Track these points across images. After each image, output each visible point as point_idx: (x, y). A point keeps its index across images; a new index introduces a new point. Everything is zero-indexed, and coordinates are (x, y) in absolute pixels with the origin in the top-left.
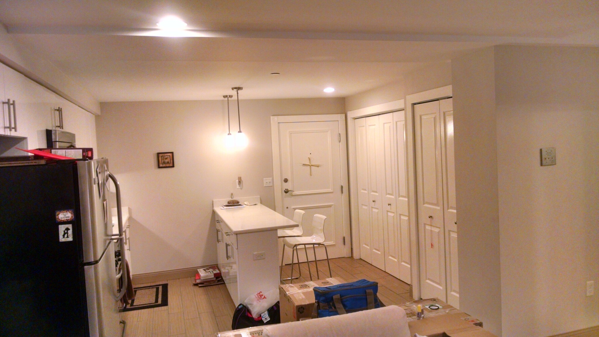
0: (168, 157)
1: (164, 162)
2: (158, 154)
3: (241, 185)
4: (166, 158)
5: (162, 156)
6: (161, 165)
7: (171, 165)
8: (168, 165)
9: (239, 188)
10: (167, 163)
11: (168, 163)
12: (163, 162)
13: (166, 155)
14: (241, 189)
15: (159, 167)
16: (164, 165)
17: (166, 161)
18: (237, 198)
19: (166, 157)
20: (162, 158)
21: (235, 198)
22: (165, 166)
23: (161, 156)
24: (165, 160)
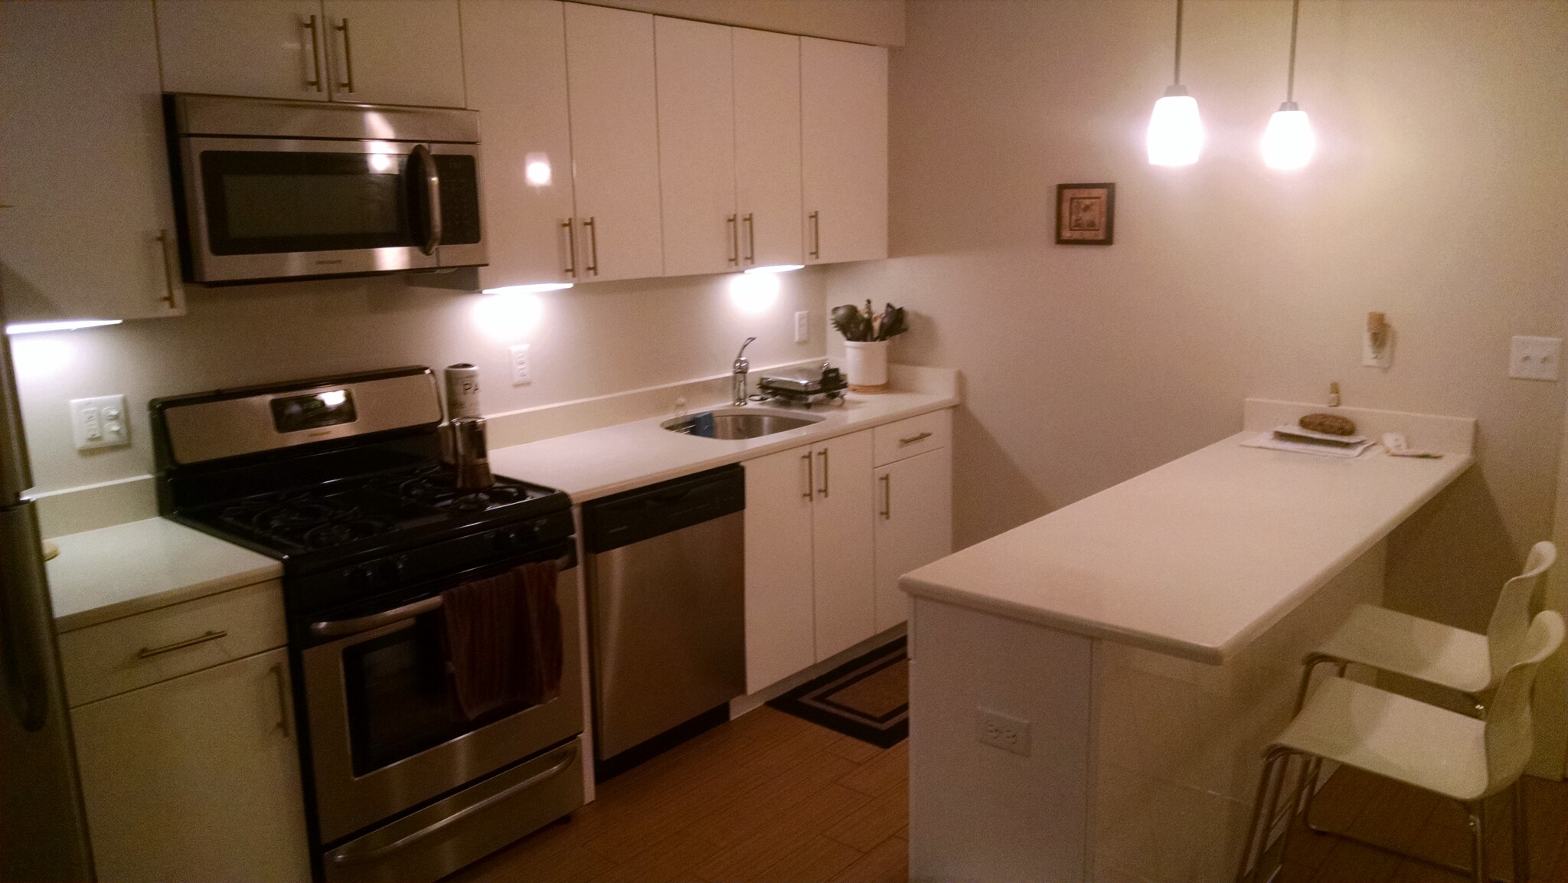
0: (1092, 204)
1: (1077, 220)
2: (1062, 188)
3: (1387, 349)
4: (1087, 208)
5: (1072, 199)
6: (1067, 234)
7: (1101, 236)
8: (1088, 235)
9: (1374, 362)
10: (1088, 225)
11: (1091, 225)
12: (1073, 224)
13: (1085, 193)
14: (1385, 370)
15: (1060, 241)
16: (1077, 235)
17: (1086, 217)
18: (1353, 408)
19: (1087, 202)
20: (1075, 204)
21: (1345, 410)
22: (1080, 238)
23: (1070, 196)
24: (1081, 214)
